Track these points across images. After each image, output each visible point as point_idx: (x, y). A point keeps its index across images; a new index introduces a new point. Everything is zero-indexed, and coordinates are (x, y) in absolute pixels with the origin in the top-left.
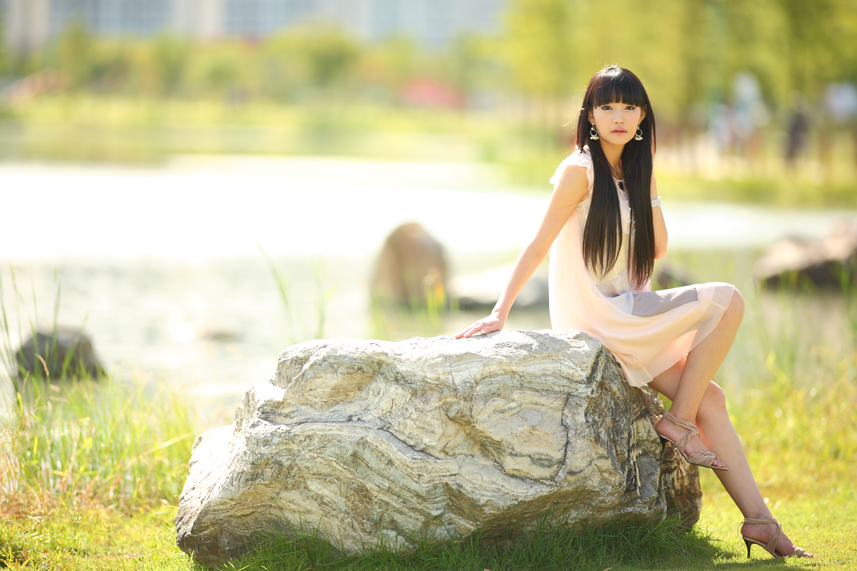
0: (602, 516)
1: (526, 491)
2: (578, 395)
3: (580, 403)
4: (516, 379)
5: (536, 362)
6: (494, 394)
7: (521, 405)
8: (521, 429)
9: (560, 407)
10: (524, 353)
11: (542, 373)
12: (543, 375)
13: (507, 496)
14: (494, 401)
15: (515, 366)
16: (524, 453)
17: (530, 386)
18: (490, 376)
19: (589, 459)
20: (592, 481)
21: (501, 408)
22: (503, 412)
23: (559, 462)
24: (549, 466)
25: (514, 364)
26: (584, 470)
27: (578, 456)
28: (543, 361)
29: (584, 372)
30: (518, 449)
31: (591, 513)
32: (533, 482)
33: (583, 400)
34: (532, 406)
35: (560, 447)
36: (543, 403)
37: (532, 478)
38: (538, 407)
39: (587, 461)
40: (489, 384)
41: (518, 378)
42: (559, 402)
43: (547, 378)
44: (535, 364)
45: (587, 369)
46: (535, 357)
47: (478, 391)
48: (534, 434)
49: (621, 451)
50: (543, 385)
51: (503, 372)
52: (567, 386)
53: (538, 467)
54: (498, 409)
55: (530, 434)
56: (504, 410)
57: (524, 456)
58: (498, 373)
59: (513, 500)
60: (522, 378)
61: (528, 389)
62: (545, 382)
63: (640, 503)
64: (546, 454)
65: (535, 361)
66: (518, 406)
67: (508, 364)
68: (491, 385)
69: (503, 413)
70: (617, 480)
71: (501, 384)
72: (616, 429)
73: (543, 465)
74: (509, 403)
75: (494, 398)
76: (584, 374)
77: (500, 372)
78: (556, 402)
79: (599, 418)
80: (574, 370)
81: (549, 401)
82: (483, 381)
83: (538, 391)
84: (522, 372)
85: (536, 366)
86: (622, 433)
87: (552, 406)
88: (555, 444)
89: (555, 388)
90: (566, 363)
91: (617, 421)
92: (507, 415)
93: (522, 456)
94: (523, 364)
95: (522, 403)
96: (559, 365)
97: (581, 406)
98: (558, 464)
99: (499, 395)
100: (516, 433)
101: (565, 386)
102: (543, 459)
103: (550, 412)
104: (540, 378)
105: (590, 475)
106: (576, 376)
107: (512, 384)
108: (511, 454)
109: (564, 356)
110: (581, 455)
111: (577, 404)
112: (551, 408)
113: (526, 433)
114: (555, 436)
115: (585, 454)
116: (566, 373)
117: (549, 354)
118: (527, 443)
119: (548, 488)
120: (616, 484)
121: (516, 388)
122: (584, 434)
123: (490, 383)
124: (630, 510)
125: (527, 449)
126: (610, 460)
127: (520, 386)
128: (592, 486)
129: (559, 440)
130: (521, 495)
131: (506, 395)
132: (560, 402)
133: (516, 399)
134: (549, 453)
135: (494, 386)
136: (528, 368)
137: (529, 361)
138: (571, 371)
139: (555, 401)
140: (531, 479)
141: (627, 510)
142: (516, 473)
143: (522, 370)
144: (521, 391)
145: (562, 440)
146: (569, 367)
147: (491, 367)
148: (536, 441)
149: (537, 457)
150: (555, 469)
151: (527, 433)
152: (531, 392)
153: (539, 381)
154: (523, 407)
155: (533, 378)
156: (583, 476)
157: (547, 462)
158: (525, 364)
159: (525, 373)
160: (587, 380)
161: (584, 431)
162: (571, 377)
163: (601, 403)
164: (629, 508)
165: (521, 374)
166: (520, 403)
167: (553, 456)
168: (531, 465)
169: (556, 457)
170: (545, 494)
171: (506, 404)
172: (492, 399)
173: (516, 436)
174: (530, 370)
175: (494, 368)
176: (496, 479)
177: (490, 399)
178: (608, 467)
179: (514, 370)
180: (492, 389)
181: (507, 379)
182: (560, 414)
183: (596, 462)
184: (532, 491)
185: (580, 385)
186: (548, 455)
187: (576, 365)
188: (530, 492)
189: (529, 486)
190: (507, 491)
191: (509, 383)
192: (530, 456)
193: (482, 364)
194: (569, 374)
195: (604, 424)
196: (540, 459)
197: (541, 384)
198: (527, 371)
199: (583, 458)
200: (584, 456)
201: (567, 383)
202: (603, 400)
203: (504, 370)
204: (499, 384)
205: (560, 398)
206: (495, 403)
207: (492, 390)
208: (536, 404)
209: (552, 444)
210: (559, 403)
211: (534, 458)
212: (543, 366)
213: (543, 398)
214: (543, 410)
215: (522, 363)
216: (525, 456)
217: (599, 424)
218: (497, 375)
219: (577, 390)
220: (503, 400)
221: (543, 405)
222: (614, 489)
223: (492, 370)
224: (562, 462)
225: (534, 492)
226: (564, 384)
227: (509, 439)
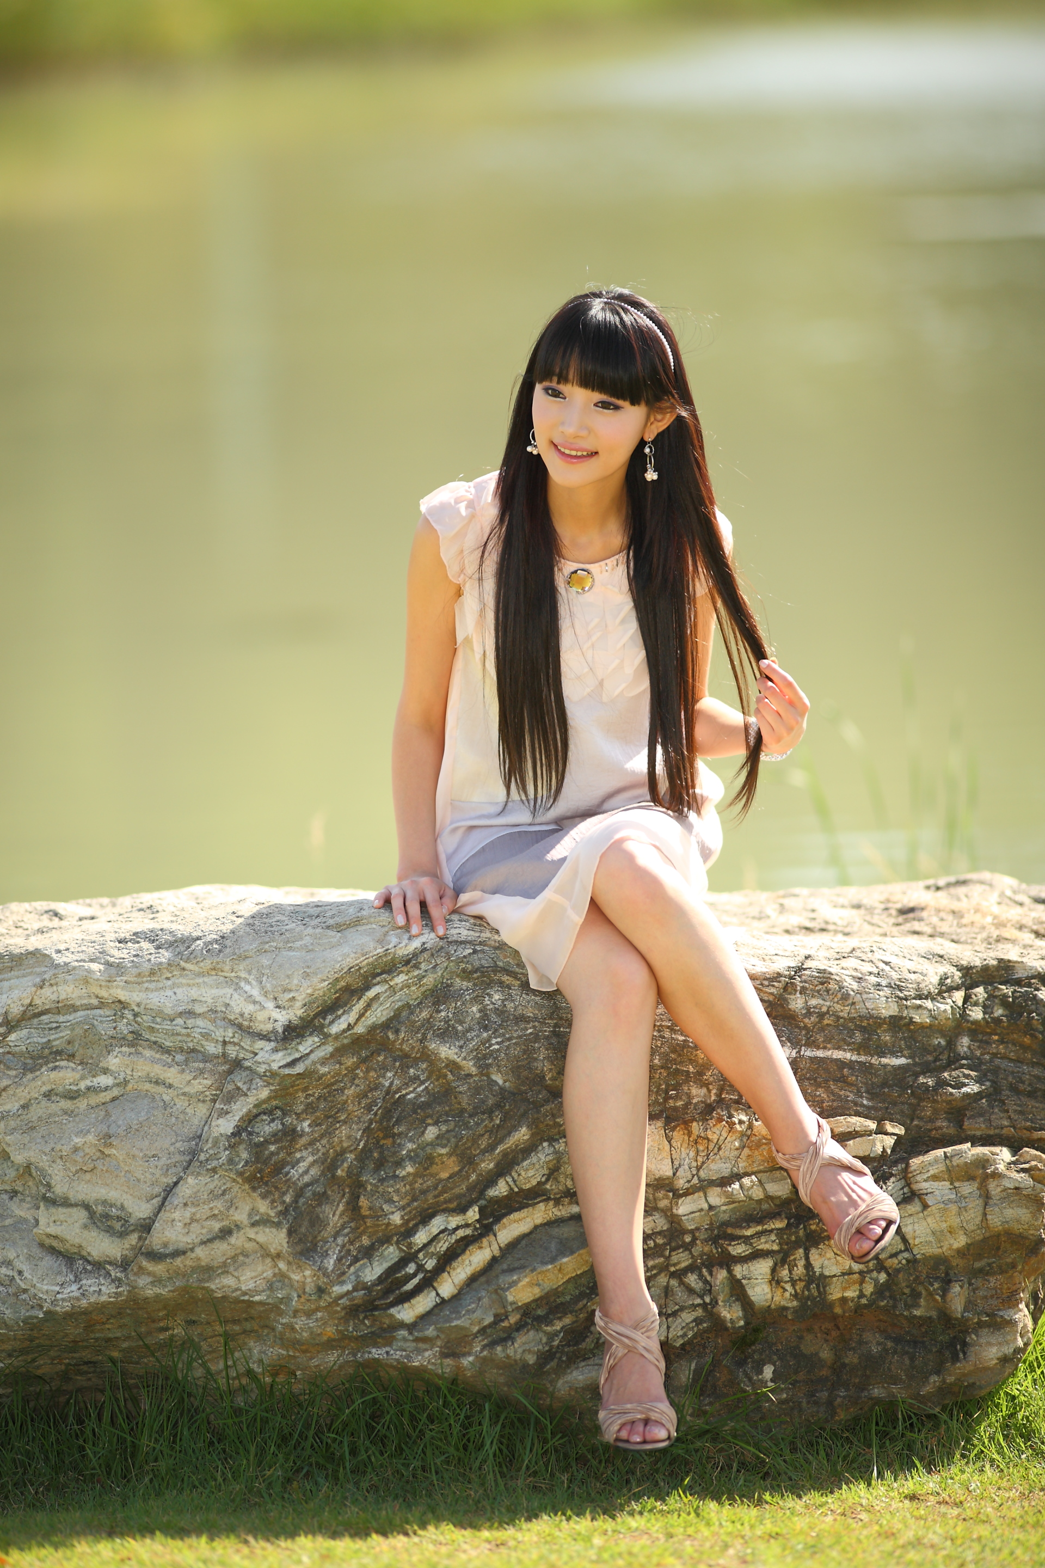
0: (314, 1362)
1: (57, 1288)
2: (254, 1067)
3: (245, 1088)
4: (125, 1020)
5: (184, 981)
6: (59, 1053)
7: (126, 1082)
8: (78, 1140)
9: (208, 1093)
10: (165, 956)
11: (181, 1009)
12: (181, 1014)
13: (24, 1296)
14: (55, 1068)
15: (123, 988)
16: (73, 1196)
17: (153, 1039)
18: (55, 1011)
19: (217, 1226)
20: (238, 1278)
21: (67, 1087)
22: (72, 1096)
23: (142, 1226)
24: (122, 1235)
25: (122, 984)
26: (192, 1250)
27: (177, 1215)
28: (200, 980)
29: (284, 1012)
30: (60, 1189)
31: (284, 1353)
32: (89, 1267)
33: (258, 1080)
34: (148, 1086)
35: (157, 1190)
36: (171, 1081)
37: (90, 1259)
38: (161, 1089)
39: (210, 1231)
40: (50, 1029)
41: (130, 1017)
42: (205, 1082)
43: (189, 1022)
44: (179, 986)
45: (291, 1006)
46: (184, 969)
47: (11, 1044)
48: (109, 1156)
49: (370, 1209)
50: (180, 1038)
51: (95, 1002)
52: (235, 1044)
53: (102, 1233)
54: (61, 1089)
55: (98, 1154)
56: (77, 1091)
57: (71, 1205)
58: (78, 1003)
59: (33, 1307)
60: (139, 1019)
61: (150, 1047)
62: (184, 1031)
63: (405, 1339)
64: (119, 1204)
65: (181, 980)
66: (118, 1085)
67: (103, 984)
68: (53, 1032)
69: (72, 1098)
70: (309, 1280)
71: (79, 1031)
72: (381, 1153)
73: (110, 1230)
74: (94, 1076)
75: (57, 1064)
76: (282, 1018)
77: (85, 1002)
78: (198, 1081)
79: (314, 1124)
80: (257, 1007)
81: (183, 1076)
82: (35, 1021)
83: (167, 1051)
84: (138, 1005)
85: (178, 991)
86: (399, 1164)
87: (186, 1090)
88: (145, 1182)
89: (207, 1048)
90: (247, 988)
91: (394, 1135)
92: (82, 1104)
93: (66, 1203)
94: (146, 985)
95: (129, 1078)
96: (229, 991)
97: (246, 1095)
98: (140, 1231)
99: (69, 1056)
100: (61, 1151)
101: (230, 1043)
102: (112, 1217)
103: (181, 1103)
104: (172, 1020)
105: (224, 1264)
106: (260, 1022)
107: (112, 1032)
108: (44, 1198)
109: (250, 973)
110: (188, 1215)
111: (238, 1088)
112: (184, 1094)
113: (87, 1150)
114: (153, 1162)
115: (204, 1211)
116: (237, 1011)
117: (218, 963)
118: (88, 1176)
119: (113, 1285)
120: (307, 1290)
121: (122, 1040)
122: (214, 1163)
123: (54, 1025)
124: (376, 1353)
125: (86, 1190)
126: (284, 1230)
127: (130, 1037)
128: (237, 1290)
129: (158, 1173)
130: (45, 1297)
131: (92, 1058)
132: (209, 1082)
133: (113, 1068)
134: (126, 1204)
135: (61, 1035)
136: (151, 996)
137: (168, 979)
138: (249, 1009)
139: (195, 1078)
140: (89, 1262)
141: (370, 1353)
142: (55, 1244)
143: (138, 1000)
144: (133, 1050)
145: (166, 1174)
146: (251, 1000)
147: (60, 988)
148: (107, 1171)
149: (100, 1209)
150: (134, 1243)
151: (91, 1151)
152: (153, 1053)
153: (167, 1027)
154: (130, 1087)
155: (158, 1020)
156: (188, 1263)
157: (120, 1224)
158: (152, 986)
159: (142, 1007)
160: (284, 1033)
161: (218, 1156)
162: (245, 1023)
163: (342, 1090)
164: (374, 1350)
165: (136, 1009)
166: (122, 1076)
167: (130, 1210)
168: (85, 1227)
169: (137, 1214)
170: (104, 1298)
171: (83, 1078)
172: (51, 1065)
173: (61, 1157)
174: (156, 1000)
175: (68, 991)
176: (15, 1255)
177: (46, 1064)
178: (279, 1248)
179: (123, 999)
180: (55, 1040)
181: (99, 1019)
182: (205, 1111)
183: (251, 1233)
184: (73, 1290)
185: (261, 1044)
186: (122, 1208)
187: (265, 994)
188: (66, 1291)
189: (72, 1277)
190: (23, 1286)
191: (105, 1029)
192: (87, 1207)
193: (38, 980)
194: (242, 1015)
195: (324, 1141)
196: (107, 1216)
197: (173, 1035)
198: (148, 1001)
199: (193, 1220)
200: (198, 1216)
201: (234, 1037)
202: (357, 1081)
203: (97, 997)
204: (73, 1029)
205: (211, 1071)
206: (53, 1075)
207: (54, 1043)
208: (157, 1083)
209: (139, 1180)
210: (202, 1084)
211: (95, 1213)
212: (194, 993)
213: (172, 1069)
214: (166, 1098)
215: (143, 982)
216: (76, 1205)
217: (303, 1141)
218: (74, 1008)
219: (256, 1054)
220: (80, 1067)
221: (170, 1086)
222: (302, 1300)
223: (62, 997)
224: (146, 1227)
225: (76, 1294)
226: (227, 1039)
227: (44, 1161)
